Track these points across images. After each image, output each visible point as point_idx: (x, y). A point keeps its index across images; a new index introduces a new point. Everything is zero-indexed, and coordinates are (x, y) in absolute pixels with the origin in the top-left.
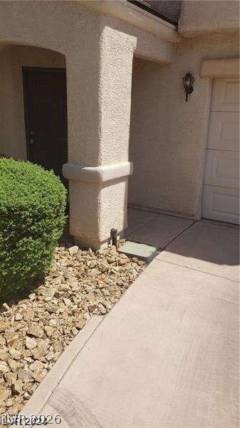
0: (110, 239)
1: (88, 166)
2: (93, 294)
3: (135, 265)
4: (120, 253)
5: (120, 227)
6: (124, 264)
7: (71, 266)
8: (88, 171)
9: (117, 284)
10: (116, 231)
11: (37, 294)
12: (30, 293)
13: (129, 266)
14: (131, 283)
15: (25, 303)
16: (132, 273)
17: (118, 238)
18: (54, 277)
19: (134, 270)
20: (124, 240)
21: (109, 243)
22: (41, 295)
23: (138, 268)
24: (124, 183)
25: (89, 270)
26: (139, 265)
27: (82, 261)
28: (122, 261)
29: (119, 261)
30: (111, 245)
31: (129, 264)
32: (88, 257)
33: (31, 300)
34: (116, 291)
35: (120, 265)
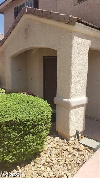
0: (75, 135)
1: (65, 99)
2: (62, 167)
3: (87, 152)
4: (80, 143)
5: (81, 129)
6: (81, 151)
7: (54, 148)
8: (65, 101)
9: (76, 162)
10: (79, 131)
11: (35, 162)
12: (32, 161)
13: (84, 152)
14: (84, 163)
15: (28, 167)
16: (85, 157)
17: (80, 135)
18: (45, 153)
19: (86, 155)
20: (83, 136)
21: (75, 137)
22: (37, 163)
23: (89, 154)
24: (84, 107)
25: (63, 152)
26: (90, 152)
27: (60, 146)
28: (81, 149)
29: (79, 148)
30: (76, 139)
31: (84, 151)
32: (63, 144)
33: (31, 165)
34: (75, 167)
35: (79, 151)
